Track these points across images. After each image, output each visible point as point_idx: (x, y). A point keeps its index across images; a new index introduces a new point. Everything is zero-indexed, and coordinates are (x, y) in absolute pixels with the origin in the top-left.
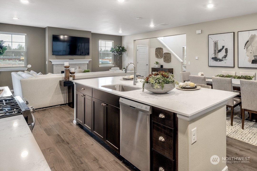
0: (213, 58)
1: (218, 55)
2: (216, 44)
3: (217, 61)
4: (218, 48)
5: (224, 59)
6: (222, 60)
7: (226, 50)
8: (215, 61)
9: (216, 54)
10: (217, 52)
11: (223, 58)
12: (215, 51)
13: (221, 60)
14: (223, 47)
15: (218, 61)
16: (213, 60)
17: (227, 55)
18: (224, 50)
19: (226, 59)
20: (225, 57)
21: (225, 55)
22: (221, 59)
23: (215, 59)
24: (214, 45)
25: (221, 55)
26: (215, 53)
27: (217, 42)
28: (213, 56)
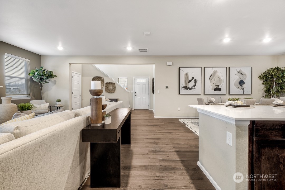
0: (183, 87)
1: (188, 84)
2: (186, 75)
3: (187, 89)
4: (188, 79)
5: (193, 88)
6: (192, 89)
7: (195, 81)
8: (185, 90)
9: (187, 84)
10: (187, 82)
11: (192, 87)
12: (186, 81)
13: (190, 89)
14: (193, 78)
15: (188, 89)
16: (184, 89)
17: (196, 84)
18: (193, 81)
19: (195, 88)
20: (195, 86)
21: (194, 85)
22: (191, 88)
23: (186, 88)
24: (185, 77)
25: (190, 85)
26: (186, 83)
27: (188, 74)
28: (184, 86)
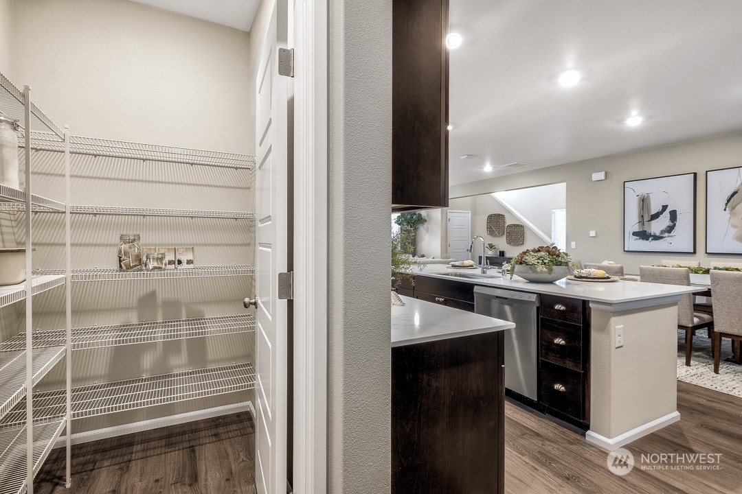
0: (635, 234)
1: (650, 226)
2: (644, 202)
3: (647, 239)
4: (649, 211)
5: (666, 235)
6: (662, 238)
7: (673, 215)
8: (641, 240)
9: (646, 223)
10: (646, 218)
11: (663, 232)
12: (642, 216)
13: (656, 238)
14: (665, 208)
15: (650, 239)
16: (636, 237)
17: (675, 225)
18: (667, 214)
19: (671, 234)
20: (670, 229)
21: (669, 226)
22: (658, 234)
23: (643, 235)
24: (639, 206)
25: (656, 227)
26: (642, 222)
27: (648, 196)
28: (637, 229)
